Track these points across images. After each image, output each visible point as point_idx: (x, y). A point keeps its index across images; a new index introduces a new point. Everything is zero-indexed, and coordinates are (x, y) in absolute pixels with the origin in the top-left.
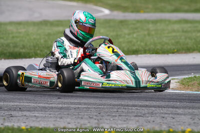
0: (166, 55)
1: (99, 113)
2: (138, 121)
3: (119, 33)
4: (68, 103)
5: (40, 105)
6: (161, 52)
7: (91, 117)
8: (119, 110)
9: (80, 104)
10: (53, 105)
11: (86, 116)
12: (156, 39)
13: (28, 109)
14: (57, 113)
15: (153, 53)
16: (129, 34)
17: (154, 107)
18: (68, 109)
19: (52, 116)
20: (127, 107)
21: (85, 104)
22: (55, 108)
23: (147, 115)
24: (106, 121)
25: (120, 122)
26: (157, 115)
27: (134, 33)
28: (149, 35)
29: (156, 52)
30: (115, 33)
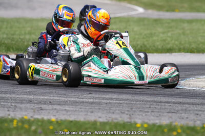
0: (201, 54)
1: (131, 109)
2: (171, 117)
3: (153, 31)
4: (99, 98)
5: (70, 99)
6: (195, 51)
7: (123, 112)
8: (152, 106)
9: (112, 99)
10: (84, 100)
11: (117, 111)
12: (191, 38)
13: (58, 103)
14: (87, 107)
15: (188, 52)
16: (163, 33)
17: (188, 104)
18: (99, 103)
19: (82, 110)
20: (159, 104)
21: (117, 99)
22: (86, 102)
23: (181, 112)
24: (138, 116)
25: (152, 118)
26: (191, 112)
27: (169, 32)
28: (184, 34)
29: (192, 51)
30: (149, 32)
